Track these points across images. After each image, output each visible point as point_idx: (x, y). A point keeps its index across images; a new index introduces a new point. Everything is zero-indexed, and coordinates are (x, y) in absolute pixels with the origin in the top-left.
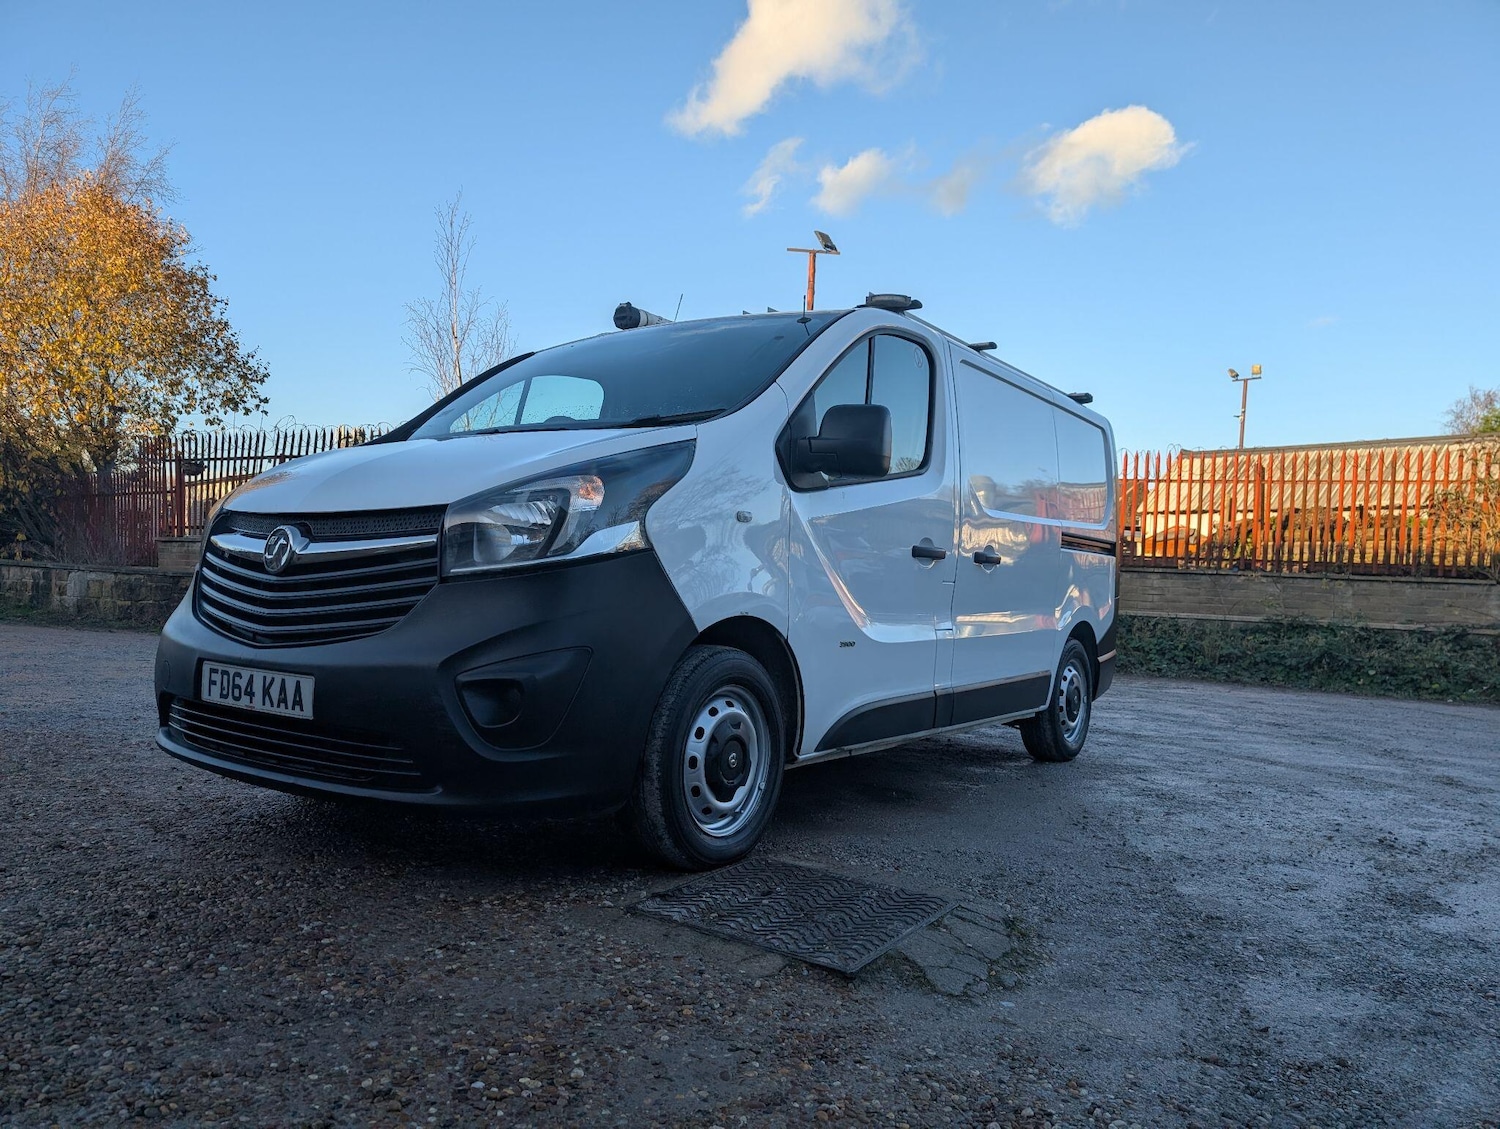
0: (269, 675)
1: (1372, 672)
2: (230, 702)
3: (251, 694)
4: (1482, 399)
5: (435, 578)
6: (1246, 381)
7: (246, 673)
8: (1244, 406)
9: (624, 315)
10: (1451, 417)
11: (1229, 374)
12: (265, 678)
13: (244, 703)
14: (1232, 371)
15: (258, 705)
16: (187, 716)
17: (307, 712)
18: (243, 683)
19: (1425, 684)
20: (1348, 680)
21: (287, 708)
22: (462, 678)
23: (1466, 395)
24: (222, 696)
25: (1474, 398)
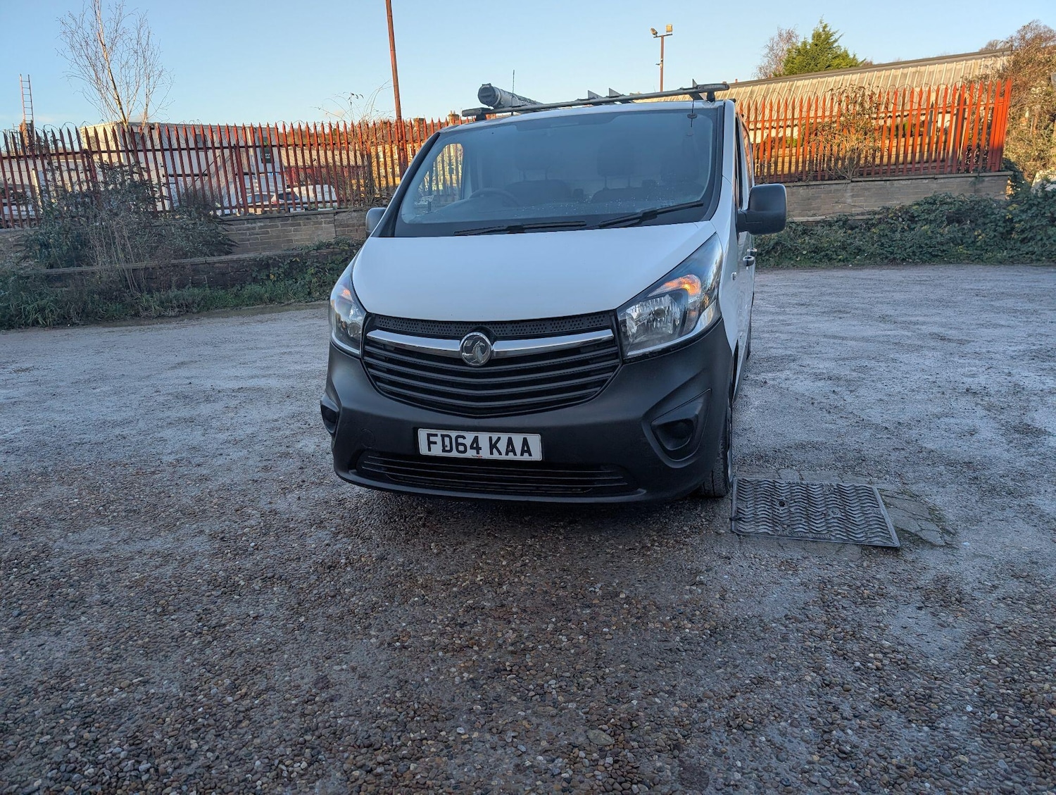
0: (495, 436)
1: (805, 252)
2: (454, 454)
3: (478, 449)
4: (785, 35)
5: (618, 360)
6: (662, 37)
7: (469, 437)
8: (662, 57)
9: (489, 94)
10: (767, 50)
11: (651, 33)
12: (490, 438)
13: (471, 454)
14: (653, 30)
15: (485, 454)
16: (385, 462)
17: (537, 455)
18: (468, 442)
19: (834, 257)
20: (791, 259)
21: (515, 454)
22: (656, 423)
23: (775, 34)
24: (444, 450)
25: (780, 35)
